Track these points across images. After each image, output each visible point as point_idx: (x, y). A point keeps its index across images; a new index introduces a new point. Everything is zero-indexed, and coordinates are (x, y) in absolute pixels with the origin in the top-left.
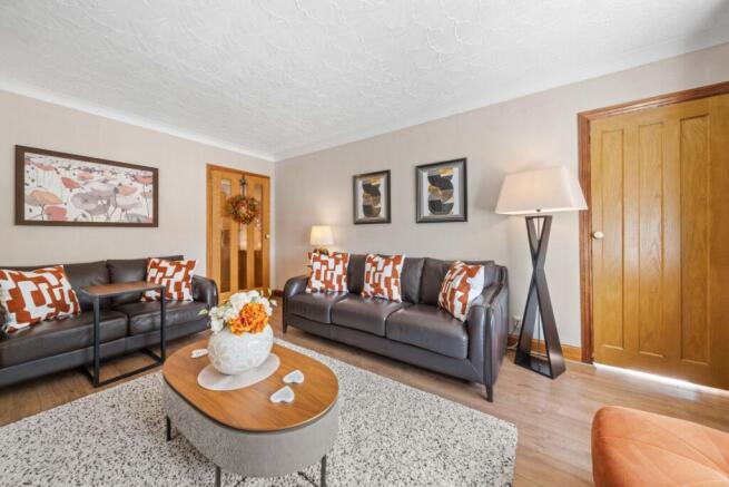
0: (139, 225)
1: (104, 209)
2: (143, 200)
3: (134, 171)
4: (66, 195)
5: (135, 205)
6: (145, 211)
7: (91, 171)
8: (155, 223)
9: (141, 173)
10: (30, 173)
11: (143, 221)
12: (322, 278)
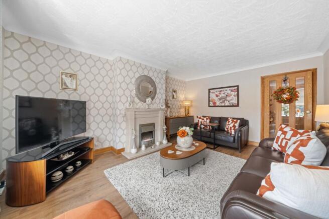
0: (233, 106)
1: (224, 102)
2: (234, 98)
3: (231, 88)
4: (216, 99)
5: (232, 100)
6: (235, 101)
7: (221, 91)
8: (238, 105)
9: (233, 88)
10: (211, 94)
11: (234, 105)
12: (279, 143)
